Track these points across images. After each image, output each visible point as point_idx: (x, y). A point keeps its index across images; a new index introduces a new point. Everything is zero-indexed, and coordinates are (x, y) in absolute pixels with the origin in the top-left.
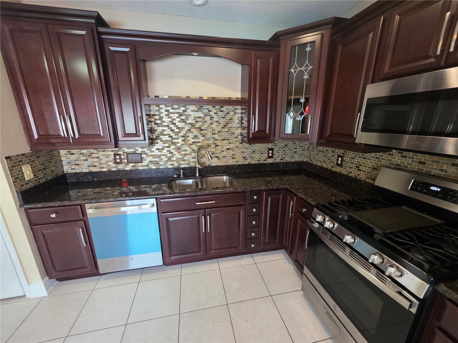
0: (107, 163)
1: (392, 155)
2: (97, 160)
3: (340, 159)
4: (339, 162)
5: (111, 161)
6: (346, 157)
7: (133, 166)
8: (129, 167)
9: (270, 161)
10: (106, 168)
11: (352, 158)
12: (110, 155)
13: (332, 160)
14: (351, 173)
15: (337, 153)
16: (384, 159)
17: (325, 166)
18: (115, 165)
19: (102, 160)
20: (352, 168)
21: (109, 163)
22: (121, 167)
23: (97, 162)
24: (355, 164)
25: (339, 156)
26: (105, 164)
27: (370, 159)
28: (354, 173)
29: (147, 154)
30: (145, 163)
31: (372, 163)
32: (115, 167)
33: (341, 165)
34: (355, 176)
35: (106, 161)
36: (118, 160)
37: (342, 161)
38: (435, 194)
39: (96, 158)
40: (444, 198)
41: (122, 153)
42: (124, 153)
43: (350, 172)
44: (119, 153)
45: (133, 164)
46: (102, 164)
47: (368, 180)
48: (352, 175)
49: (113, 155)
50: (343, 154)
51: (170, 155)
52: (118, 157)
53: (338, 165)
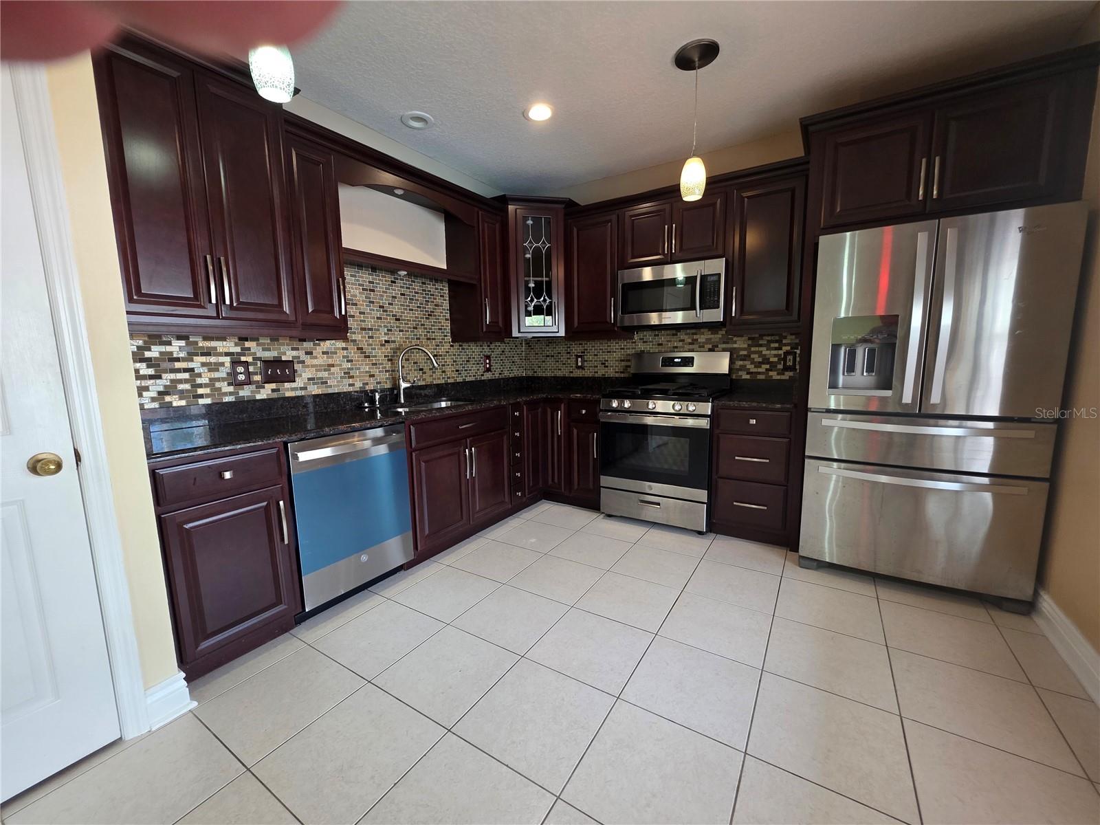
0: (214, 385)
1: (635, 342)
2: (186, 376)
3: (579, 359)
4: (580, 364)
5: (223, 379)
6: (587, 355)
7: (273, 391)
8: (265, 393)
9: (488, 376)
10: (208, 396)
11: (595, 355)
12: (222, 364)
13: (570, 364)
14: (597, 372)
15: (574, 353)
16: (629, 349)
17: (559, 374)
18: (231, 389)
19: (200, 375)
20: (597, 367)
21: (218, 385)
22: (245, 392)
23: (186, 381)
24: (600, 361)
25: (577, 357)
26: (206, 386)
27: (616, 352)
28: (601, 372)
29: (303, 362)
30: (299, 382)
31: (618, 355)
32: (231, 394)
33: (582, 368)
34: (603, 375)
35: (211, 379)
36: (241, 375)
37: (583, 361)
38: (678, 365)
39: (185, 370)
40: (685, 365)
41: (250, 359)
42: (254, 359)
43: (595, 372)
44: (243, 359)
45: (273, 386)
46: (200, 386)
47: (617, 375)
48: (599, 374)
49: (228, 365)
50: (582, 353)
51: (349, 365)
52: (240, 369)
53: (578, 367)
